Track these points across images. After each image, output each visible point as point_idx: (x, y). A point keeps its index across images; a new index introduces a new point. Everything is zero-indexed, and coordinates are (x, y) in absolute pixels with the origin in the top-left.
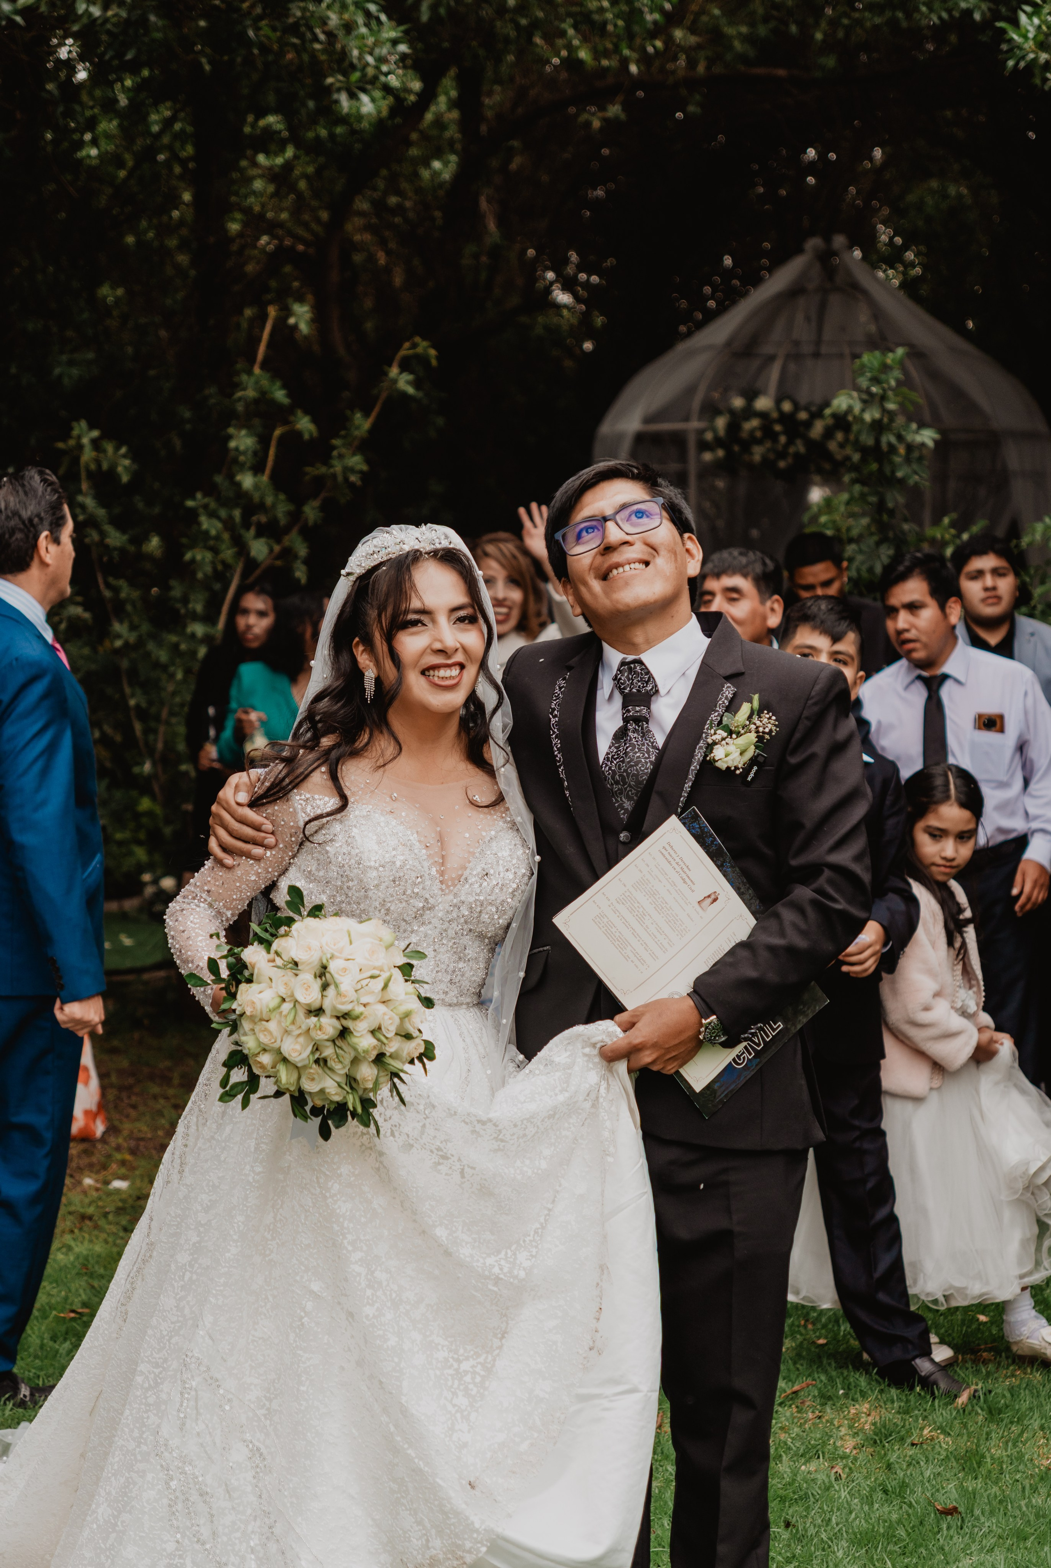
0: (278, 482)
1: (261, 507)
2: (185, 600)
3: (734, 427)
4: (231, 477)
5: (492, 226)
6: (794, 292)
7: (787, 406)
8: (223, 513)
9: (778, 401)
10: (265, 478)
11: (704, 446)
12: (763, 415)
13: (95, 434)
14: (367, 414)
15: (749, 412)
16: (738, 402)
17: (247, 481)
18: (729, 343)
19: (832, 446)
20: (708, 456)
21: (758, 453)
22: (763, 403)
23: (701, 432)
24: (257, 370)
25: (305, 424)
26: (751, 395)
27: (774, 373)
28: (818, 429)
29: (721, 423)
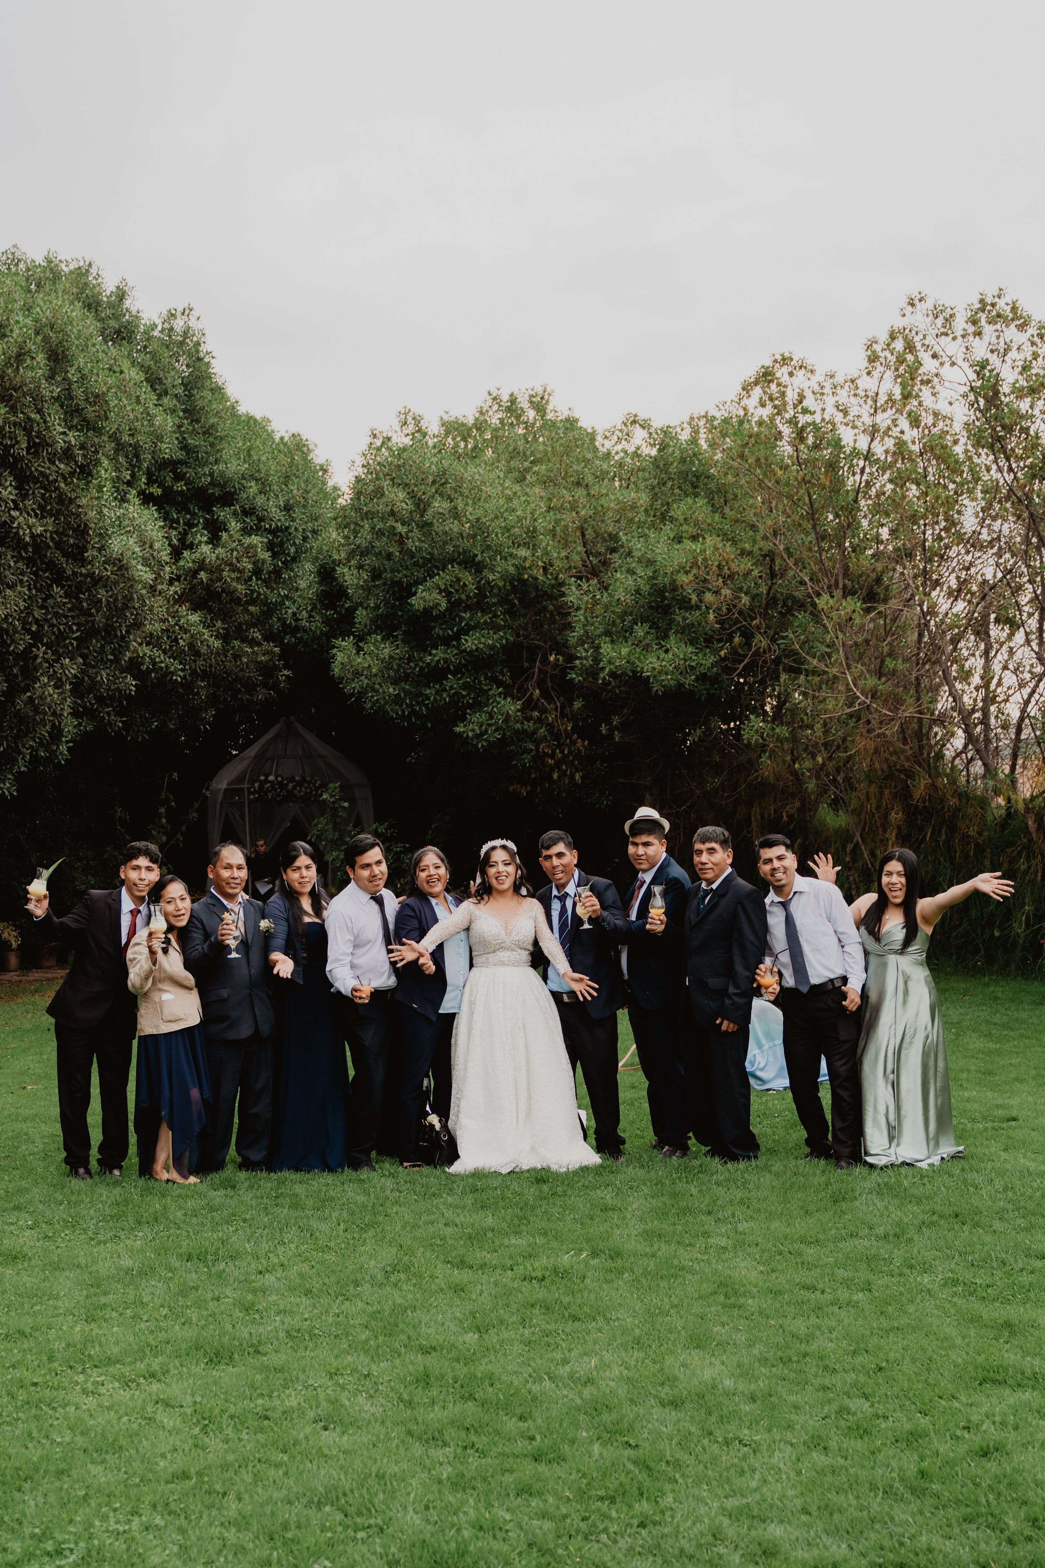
3: (261, 786)
6: (278, 736)
7: (279, 779)
9: (276, 778)
11: (250, 793)
12: (272, 783)
15: (266, 781)
16: (262, 778)
18: (256, 757)
19: (296, 792)
20: (252, 797)
21: (270, 795)
22: (271, 778)
23: (249, 789)
25: (173, 804)
26: (267, 776)
27: (274, 766)
28: (291, 785)
29: (256, 785)
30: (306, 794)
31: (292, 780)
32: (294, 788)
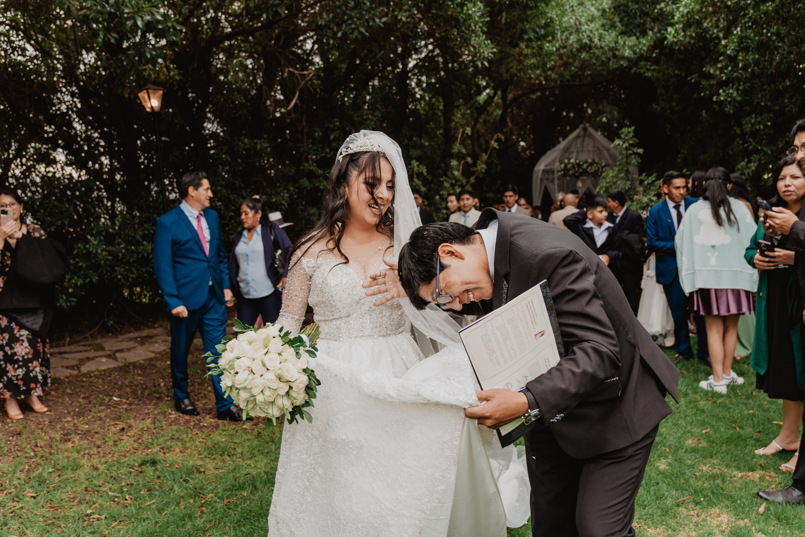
0: (463, 174)
1: (459, 180)
2: (441, 204)
3: (566, 166)
4: (452, 172)
5: (510, 124)
6: (578, 137)
7: (578, 161)
8: (450, 181)
9: (576, 160)
10: (460, 173)
11: (559, 171)
12: (572, 164)
13: (418, 163)
14: (486, 154)
15: (569, 163)
16: (566, 161)
17: (456, 173)
18: (563, 148)
19: (588, 170)
20: (560, 174)
21: (571, 172)
22: (572, 161)
23: (558, 169)
24: (458, 145)
25: (469, 160)
26: (569, 159)
27: (574, 154)
28: (585, 166)
29: (563, 166)
30: (595, 171)
31: (586, 162)
32: (587, 167)
